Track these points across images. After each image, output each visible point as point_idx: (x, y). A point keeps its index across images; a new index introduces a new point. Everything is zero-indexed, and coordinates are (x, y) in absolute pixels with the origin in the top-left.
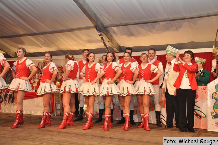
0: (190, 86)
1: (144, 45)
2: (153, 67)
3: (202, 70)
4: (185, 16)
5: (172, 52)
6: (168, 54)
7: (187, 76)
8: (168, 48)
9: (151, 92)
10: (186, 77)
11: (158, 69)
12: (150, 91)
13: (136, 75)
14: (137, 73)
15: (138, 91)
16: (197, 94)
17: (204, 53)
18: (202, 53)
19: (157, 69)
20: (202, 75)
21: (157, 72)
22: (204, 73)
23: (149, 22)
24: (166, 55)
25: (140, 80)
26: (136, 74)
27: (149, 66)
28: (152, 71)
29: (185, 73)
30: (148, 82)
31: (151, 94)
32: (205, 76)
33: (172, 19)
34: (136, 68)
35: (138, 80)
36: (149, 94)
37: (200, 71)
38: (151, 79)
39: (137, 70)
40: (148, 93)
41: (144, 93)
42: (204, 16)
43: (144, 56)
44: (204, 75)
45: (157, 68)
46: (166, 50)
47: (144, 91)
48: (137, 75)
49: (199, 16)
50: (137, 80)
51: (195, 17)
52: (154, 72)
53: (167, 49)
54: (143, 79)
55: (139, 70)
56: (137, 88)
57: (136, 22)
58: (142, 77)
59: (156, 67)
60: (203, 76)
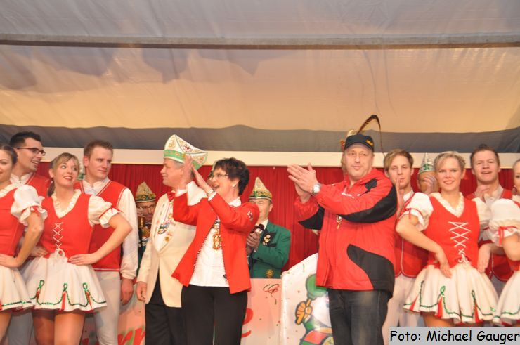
0: (225, 276)
1: (72, 124)
2: (97, 205)
3: (265, 223)
4: (219, 36)
5: (184, 157)
6: (169, 164)
7: (217, 243)
8: (172, 145)
9: (89, 301)
10: (214, 248)
11: (115, 211)
12: (88, 295)
13: (34, 233)
14: (36, 228)
15: (37, 296)
16: (248, 307)
17: (277, 167)
18: (272, 167)
19: (110, 214)
20: (267, 241)
21: (113, 224)
22: (273, 235)
23: (96, 41)
24: (161, 167)
25: (47, 256)
26: (33, 230)
27: (84, 201)
28: (92, 223)
29: (213, 231)
30: (79, 264)
31: (88, 308)
32: (275, 245)
33: (176, 42)
34: (35, 207)
35: (38, 256)
36: (83, 309)
37: (261, 227)
38: (91, 250)
39: (39, 215)
40: (77, 307)
41: (59, 306)
42: (279, 44)
43: (70, 163)
44: (274, 242)
45: (112, 207)
46: (162, 148)
47: (63, 297)
48: (37, 235)
49: (264, 43)
50: (35, 252)
51: (252, 44)
52: (99, 225)
53: (167, 146)
54: (60, 253)
55: (45, 217)
56: (33, 285)
57: (44, 37)
58: (56, 247)
59: (109, 204)
60: (269, 245)
